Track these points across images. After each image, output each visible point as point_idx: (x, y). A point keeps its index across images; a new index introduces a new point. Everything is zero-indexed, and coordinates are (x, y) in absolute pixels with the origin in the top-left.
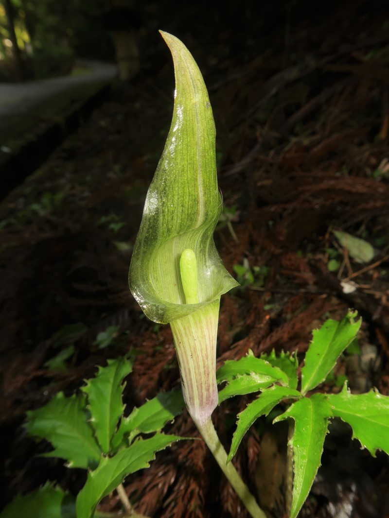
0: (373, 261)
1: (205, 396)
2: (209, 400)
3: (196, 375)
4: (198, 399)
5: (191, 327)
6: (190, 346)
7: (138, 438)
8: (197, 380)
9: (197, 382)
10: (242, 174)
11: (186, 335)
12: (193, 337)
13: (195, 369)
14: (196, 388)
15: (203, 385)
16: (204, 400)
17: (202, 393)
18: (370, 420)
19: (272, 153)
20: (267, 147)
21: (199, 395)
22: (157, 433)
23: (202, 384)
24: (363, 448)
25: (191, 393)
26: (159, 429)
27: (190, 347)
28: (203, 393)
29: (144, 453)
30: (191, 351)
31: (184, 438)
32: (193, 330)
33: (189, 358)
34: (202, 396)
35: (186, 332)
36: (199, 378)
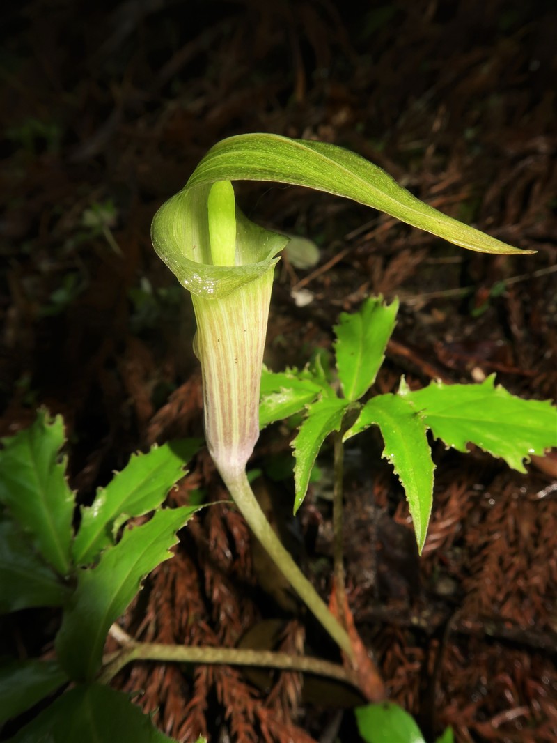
0: (320, 264)
1: (248, 426)
2: (253, 431)
3: (239, 393)
4: (238, 432)
5: (241, 308)
6: (236, 343)
7: (127, 527)
8: (239, 401)
9: (239, 404)
10: (100, 159)
11: (232, 324)
12: (243, 325)
13: (239, 381)
14: (237, 414)
15: (248, 407)
16: (247, 432)
17: (245, 421)
18: (442, 415)
19: (141, 125)
20: (131, 116)
21: (240, 425)
22: (158, 511)
23: (246, 405)
24: (447, 449)
25: (228, 424)
26: (157, 505)
27: (236, 345)
28: (247, 420)
29: (151, 542)
30: (236, 352)
31: (206, 505)
32: (243, 313)
33: (232, 364)
34: (245, 425)
35: (231, 319)
36: (243, 396)
